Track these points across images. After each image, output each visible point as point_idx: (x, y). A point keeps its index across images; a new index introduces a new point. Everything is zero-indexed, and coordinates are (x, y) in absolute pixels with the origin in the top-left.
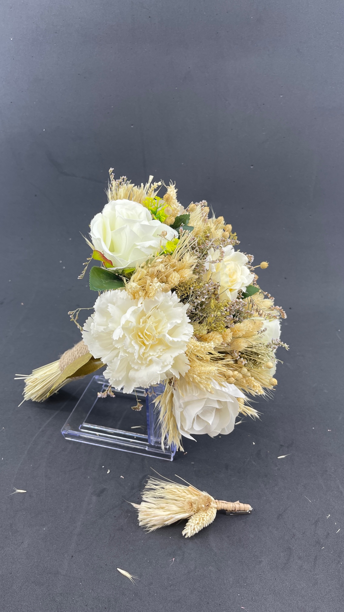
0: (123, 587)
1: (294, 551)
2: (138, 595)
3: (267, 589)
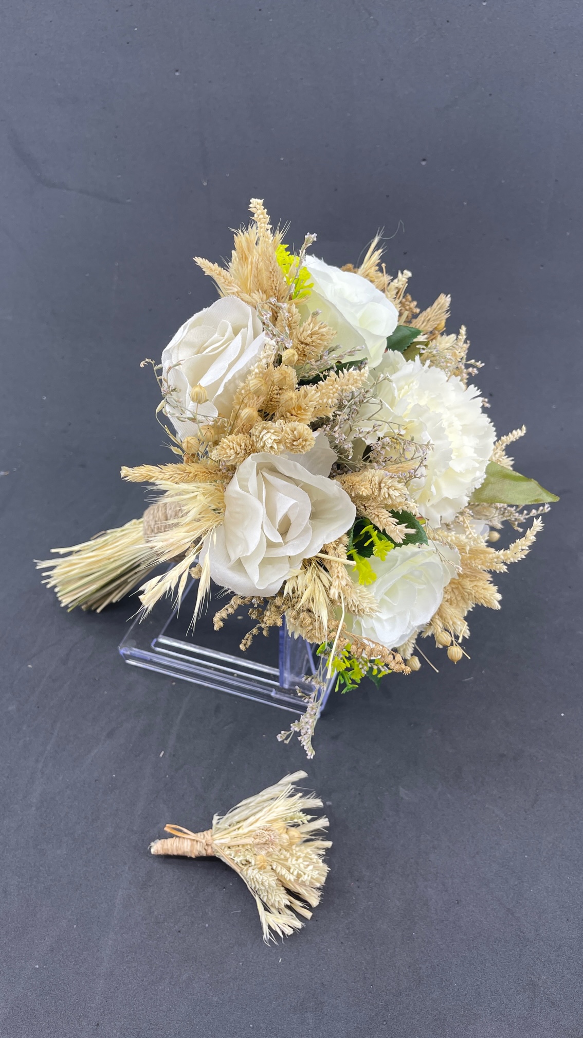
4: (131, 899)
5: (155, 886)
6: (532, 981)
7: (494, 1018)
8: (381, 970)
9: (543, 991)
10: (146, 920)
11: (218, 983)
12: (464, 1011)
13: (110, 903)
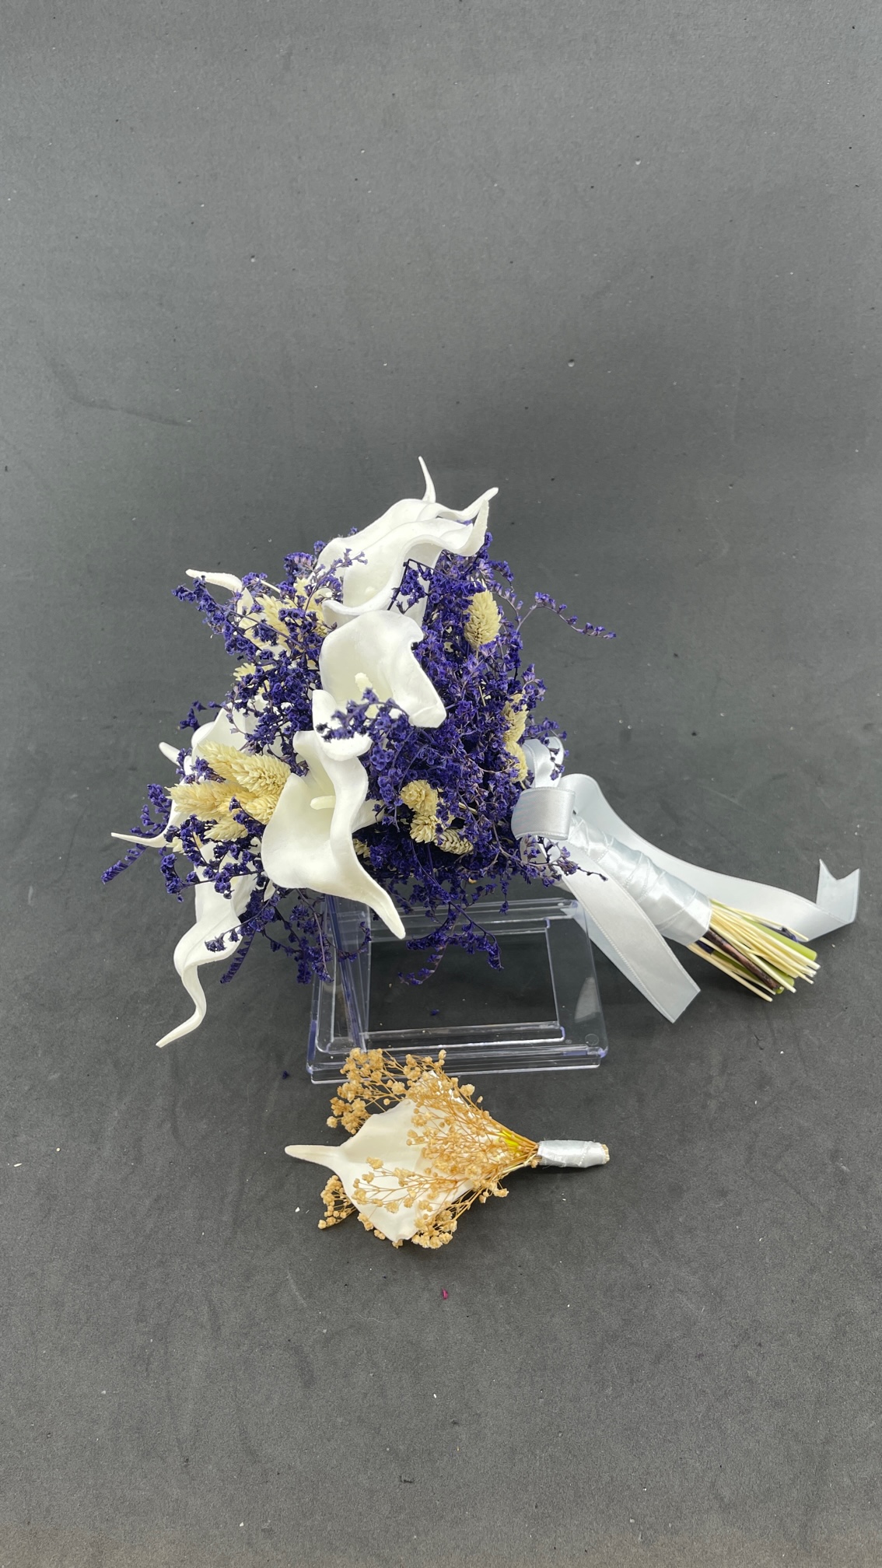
0: (329, 1528)
1: (762, 1386)
2: (370, 1545)
3: (701, 1495)
4: (224, 1304)
5: (255, 1287)
6: (748, 1377)
7: (701, 1424)
8: (554, 1370)
9: (764, 1389)
10: (245, 1328)
11: (343, 1400)
12: (662, 1417)
13: (196, 1310)
